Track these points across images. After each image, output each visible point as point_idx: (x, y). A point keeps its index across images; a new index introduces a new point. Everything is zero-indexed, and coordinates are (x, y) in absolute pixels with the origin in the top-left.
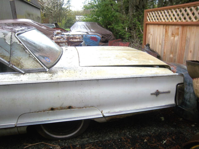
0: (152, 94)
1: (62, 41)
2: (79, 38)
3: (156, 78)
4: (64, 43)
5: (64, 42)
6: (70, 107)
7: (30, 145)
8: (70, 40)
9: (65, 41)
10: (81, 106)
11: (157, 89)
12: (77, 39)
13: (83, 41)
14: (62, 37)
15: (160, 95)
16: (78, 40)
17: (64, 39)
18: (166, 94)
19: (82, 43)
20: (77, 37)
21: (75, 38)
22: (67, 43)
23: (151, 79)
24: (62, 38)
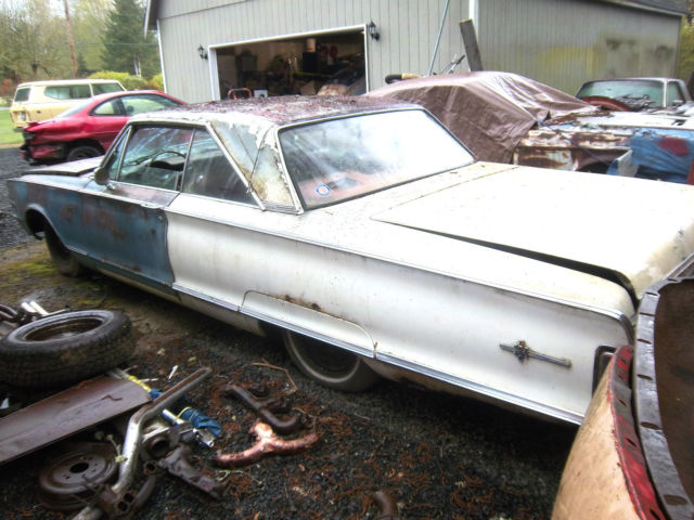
0: (504, 348)
1: (556, 145)
2: (614, 138)
3: (515, 298)
4: (561, 153)
5: (560, 149)
6: (315, 307)
7: (267, 364)
8: (582, 144)
9: (563, 145)
10: (337, 313)
11: (522, 339)
12: (608, 141)
13: (626, 151)
14: (558, 132)
15: (533, 364)
16: (612, 146)
17: (563, 138)
18: (558, 368)
19: (620, 159)
20: (610, 134)
21: (602, 139)
22: (569, 154)
23: (499, 296)
24: (558, 137)
